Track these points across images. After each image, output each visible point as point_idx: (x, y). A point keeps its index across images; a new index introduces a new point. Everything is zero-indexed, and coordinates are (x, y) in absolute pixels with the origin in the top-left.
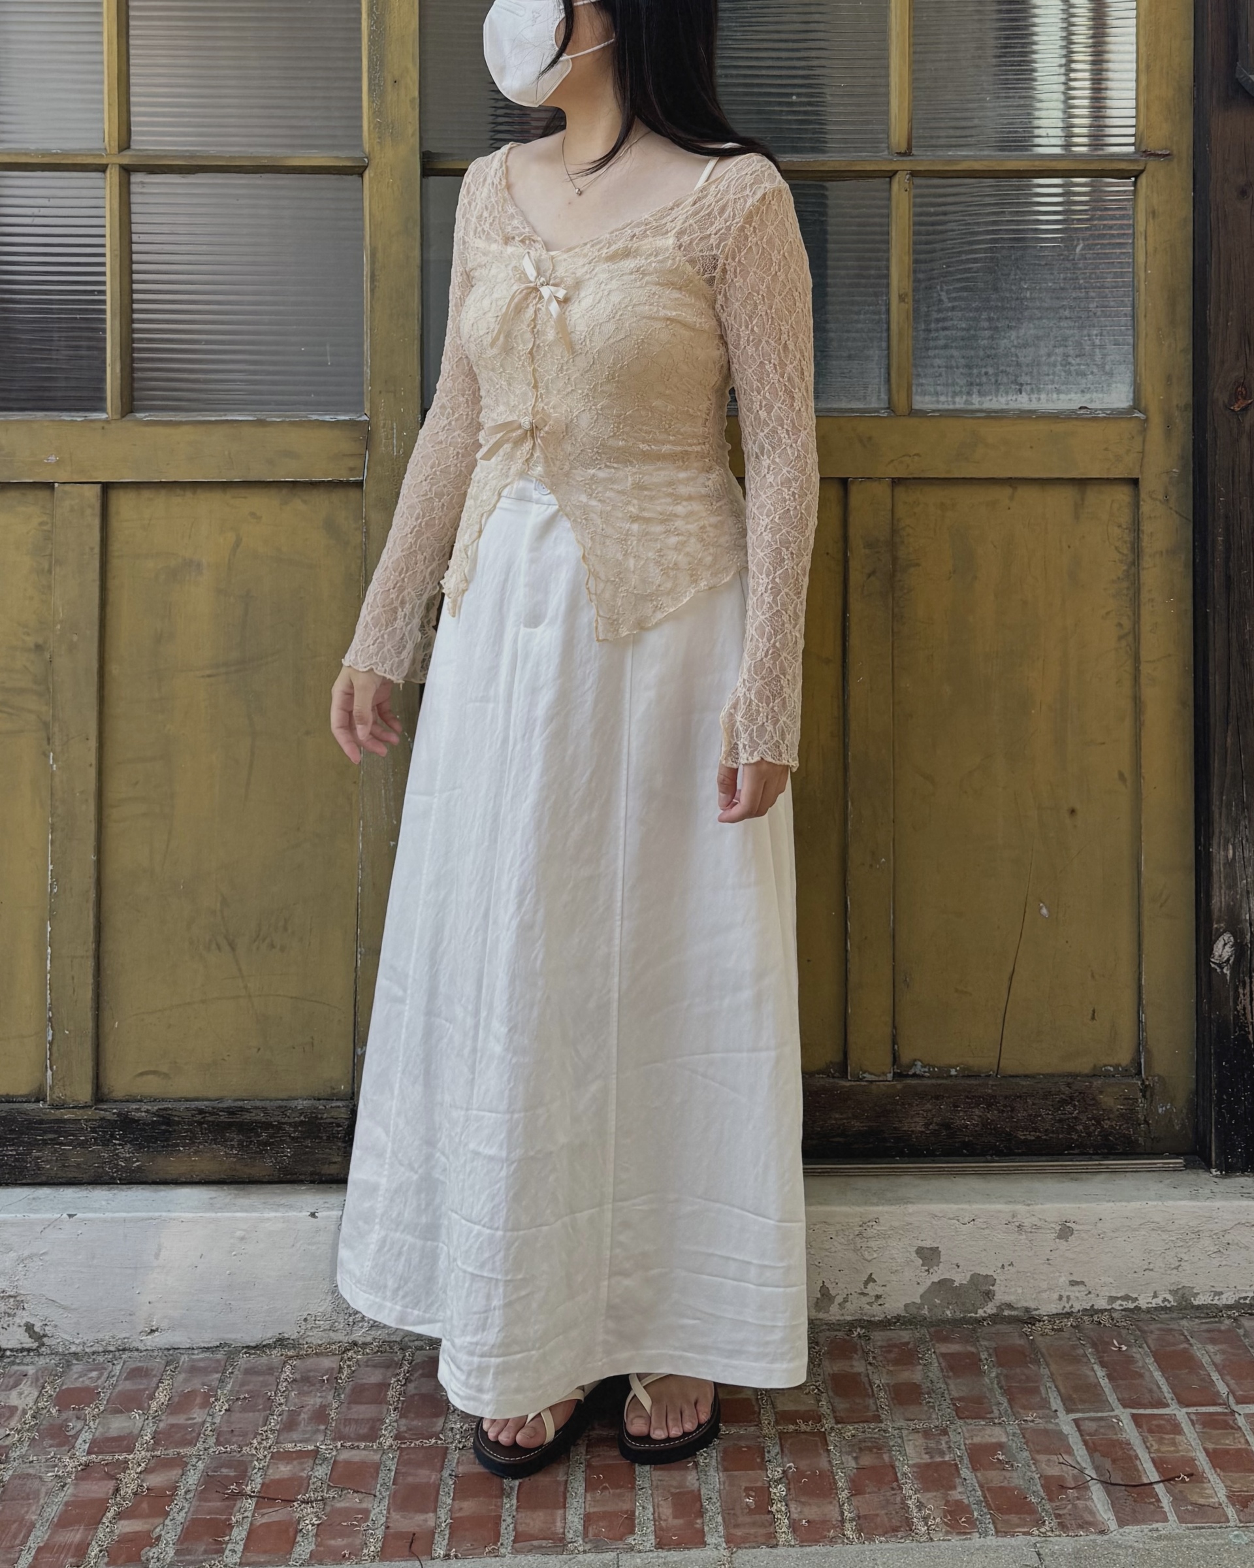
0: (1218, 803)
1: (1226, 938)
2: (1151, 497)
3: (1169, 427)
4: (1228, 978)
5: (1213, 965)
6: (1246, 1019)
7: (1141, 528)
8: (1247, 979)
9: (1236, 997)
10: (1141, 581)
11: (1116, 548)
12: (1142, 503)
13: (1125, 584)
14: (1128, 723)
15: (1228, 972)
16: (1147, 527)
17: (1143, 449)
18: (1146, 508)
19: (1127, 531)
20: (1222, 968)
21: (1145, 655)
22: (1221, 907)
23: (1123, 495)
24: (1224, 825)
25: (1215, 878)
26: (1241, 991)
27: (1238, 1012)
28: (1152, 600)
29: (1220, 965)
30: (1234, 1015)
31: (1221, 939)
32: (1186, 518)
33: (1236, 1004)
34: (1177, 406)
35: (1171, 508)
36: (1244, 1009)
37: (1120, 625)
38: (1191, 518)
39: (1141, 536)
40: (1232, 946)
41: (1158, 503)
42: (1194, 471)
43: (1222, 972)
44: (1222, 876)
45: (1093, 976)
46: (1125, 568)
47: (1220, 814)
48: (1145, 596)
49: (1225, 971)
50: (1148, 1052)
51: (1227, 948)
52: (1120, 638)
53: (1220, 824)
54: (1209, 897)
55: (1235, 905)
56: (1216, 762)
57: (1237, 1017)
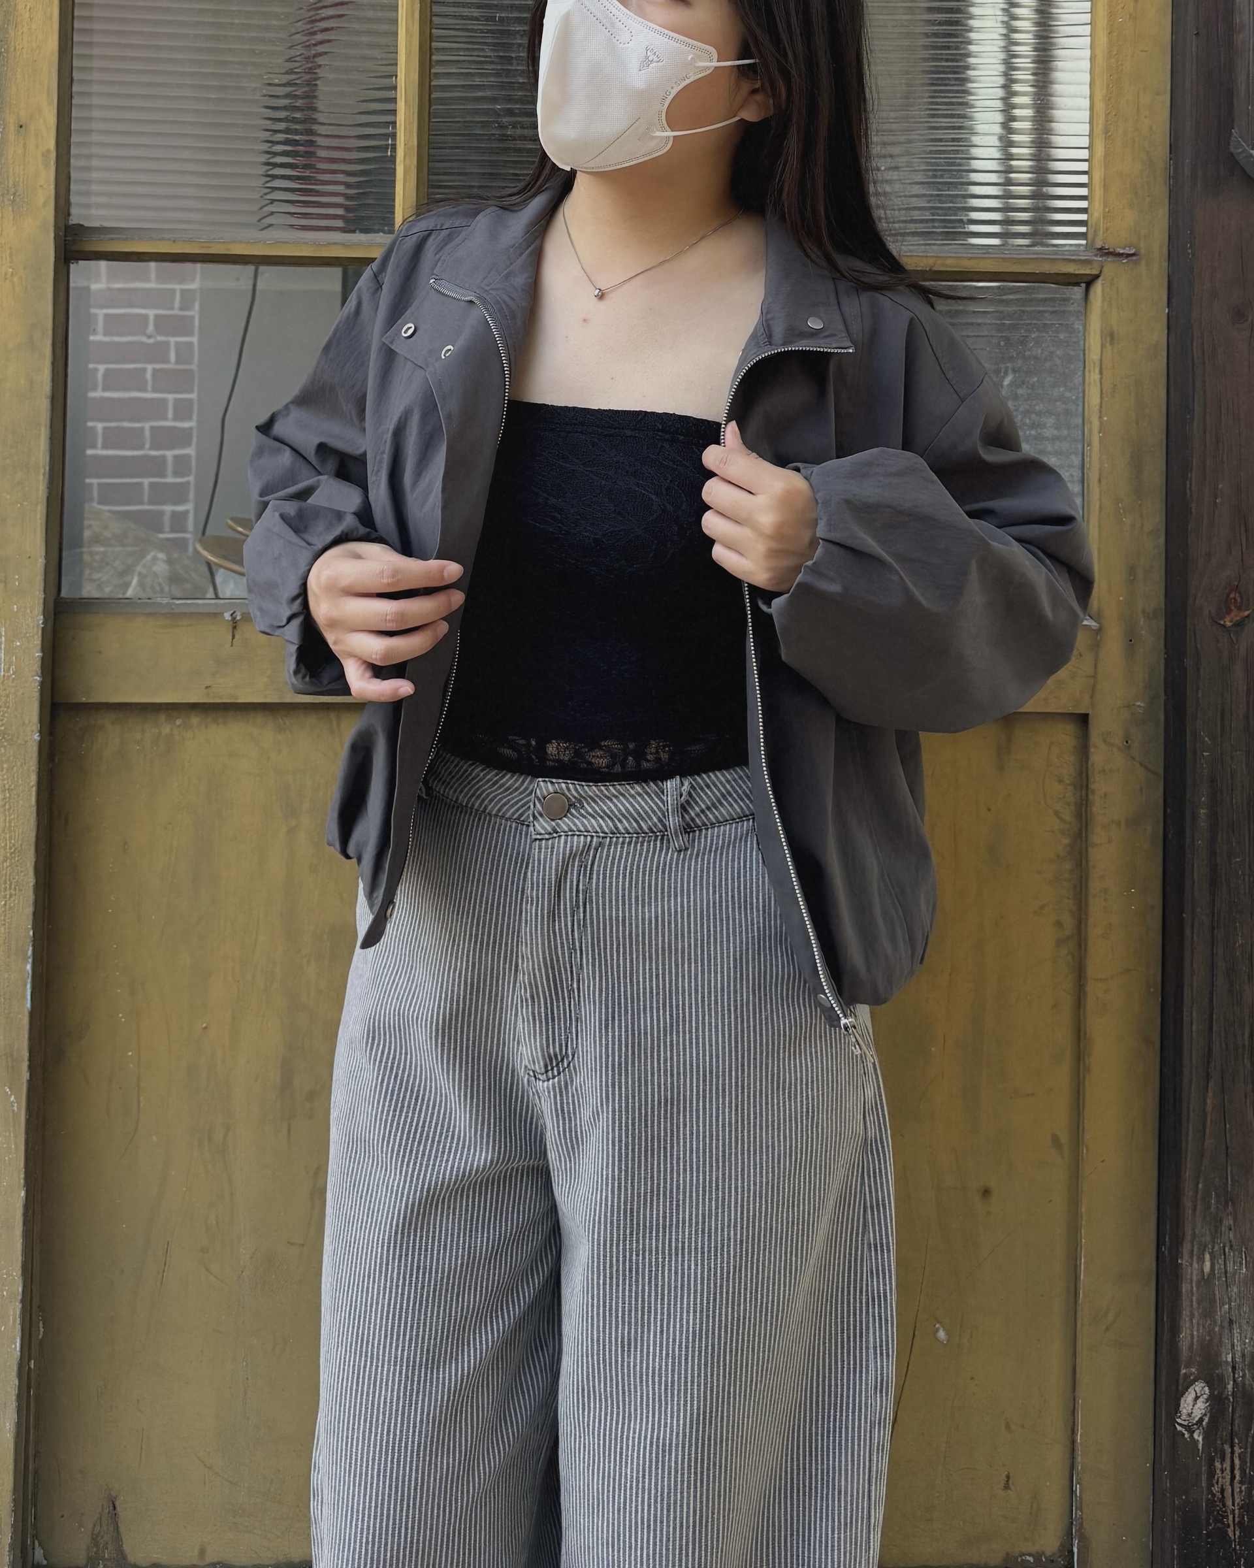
0: (1191, 1193)
1: (1197, 1389)
2: (1105, 741)
3: (1131, 641)
4: (1200, 1446)
5: (1179, 1428)
6: (1224, 1505)
7: (1091, 786)
8: (1228, 1450)
9: (1211, 1474)
10: (1091, 864)
11: (1056, 813)
12: (1092, 750)
13: (1068, 866)
14: (1066, 1067)
15: (1200, 1439)
16: (1100, 786)
17: (1096, 673)
18: (1098, 757)
19: (1070, 788)
20: (1192, 1433)
21: (1092, 971)
22: (1192, 1344)
23: (1065, 735)
24: (1199, 1224)
25: (1185, 1303)
26: (1218, 1465)
27: (1214, 1495)
28: (1106, 891)
29: (1188, 1428)
30: (1208, 1500)
31: (1191, 1390)
32: (1155, 773)
33: (1210, 1485)
34: (1143, 611)
35: (1133, 758)
36: (1222, 1491)
37: (1059, 924)
38: (1162, 773)
39: (1091, 797)
40: (1207, 1400)
41: (1115, 750)
42: (1165, 704)
43: (1192, 1437)
44: (1194, 1298)
45: (1008, 1427)
46: (1066, 841)
47: (1194, 1210)
48: (1095, 885)
49: (1196, 1436)
50: (1082, 1538)
51: (1201, 1405)
52: (1059, 943)
53: (1195, 1225)
54: (1175, 1330)
55: (1211, 1341)
56: (1191, 1133)
57: (1211, 1503)
